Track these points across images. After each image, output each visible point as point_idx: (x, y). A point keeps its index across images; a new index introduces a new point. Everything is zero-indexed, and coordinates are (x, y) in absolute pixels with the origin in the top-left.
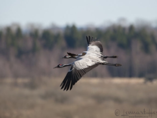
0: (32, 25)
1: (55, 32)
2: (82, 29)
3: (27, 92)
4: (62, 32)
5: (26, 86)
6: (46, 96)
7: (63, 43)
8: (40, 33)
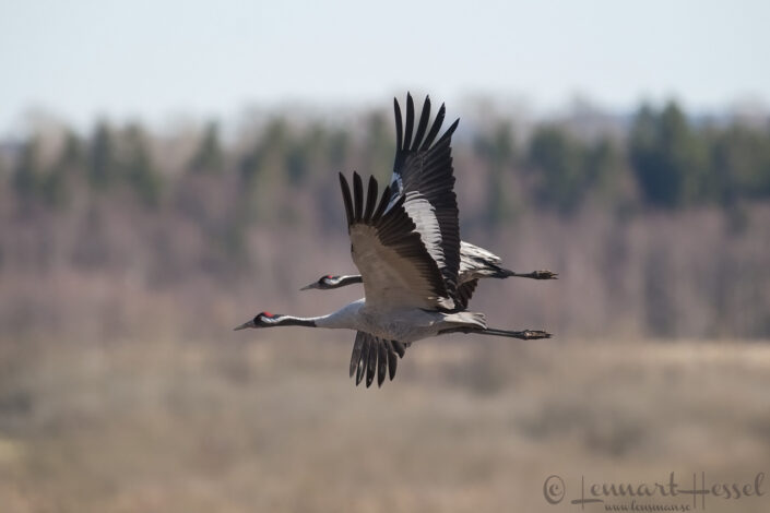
0: (485, 104)
1: (587, 135)
2: (708, 121)
3: (458, 404)
4: (620, 135)
5: (452, 376)
6: (543, 427)
7: (624, 183)
8: (521, 138)
